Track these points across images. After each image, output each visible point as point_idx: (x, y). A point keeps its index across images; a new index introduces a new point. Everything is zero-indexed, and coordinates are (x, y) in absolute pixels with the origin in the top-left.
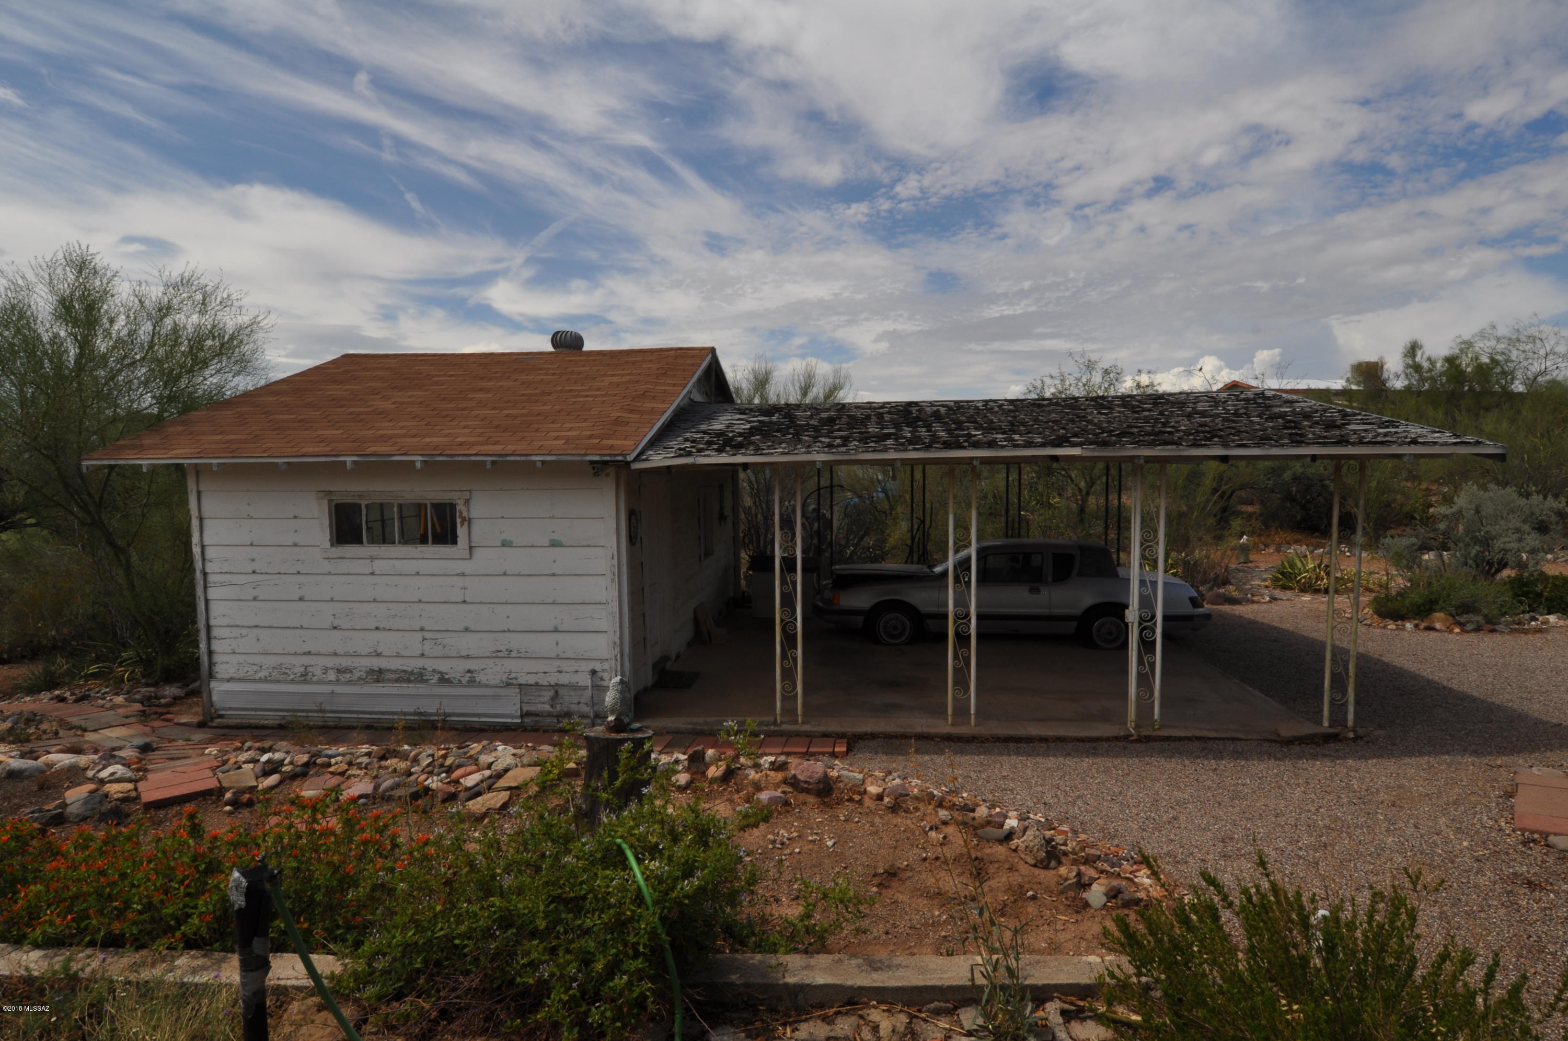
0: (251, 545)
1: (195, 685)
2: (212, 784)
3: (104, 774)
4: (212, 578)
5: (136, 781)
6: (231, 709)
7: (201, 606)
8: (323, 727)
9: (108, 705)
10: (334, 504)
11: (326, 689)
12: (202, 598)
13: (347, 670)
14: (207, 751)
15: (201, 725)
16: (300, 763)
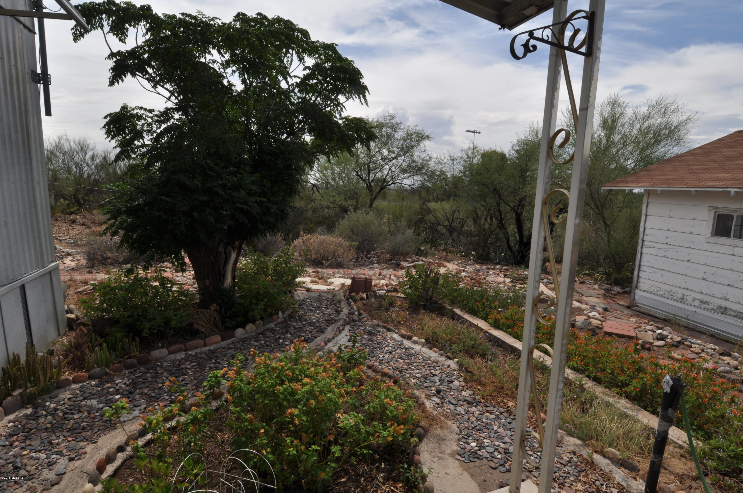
0: (668, 230)
1: (628, 289)
2: (633, 334)
3: (591, 314)
4: (646, 243)
5: (602, 322)
6: (642, 304)
7: (638, 255)
8: (686, 327)
9: (592, 288)
10: (717, 214)
11: (693, 309)
12: (640, 252)
13: (706, 303)
14: (631, 319)
15: (628, 307)
16: (676, 340)
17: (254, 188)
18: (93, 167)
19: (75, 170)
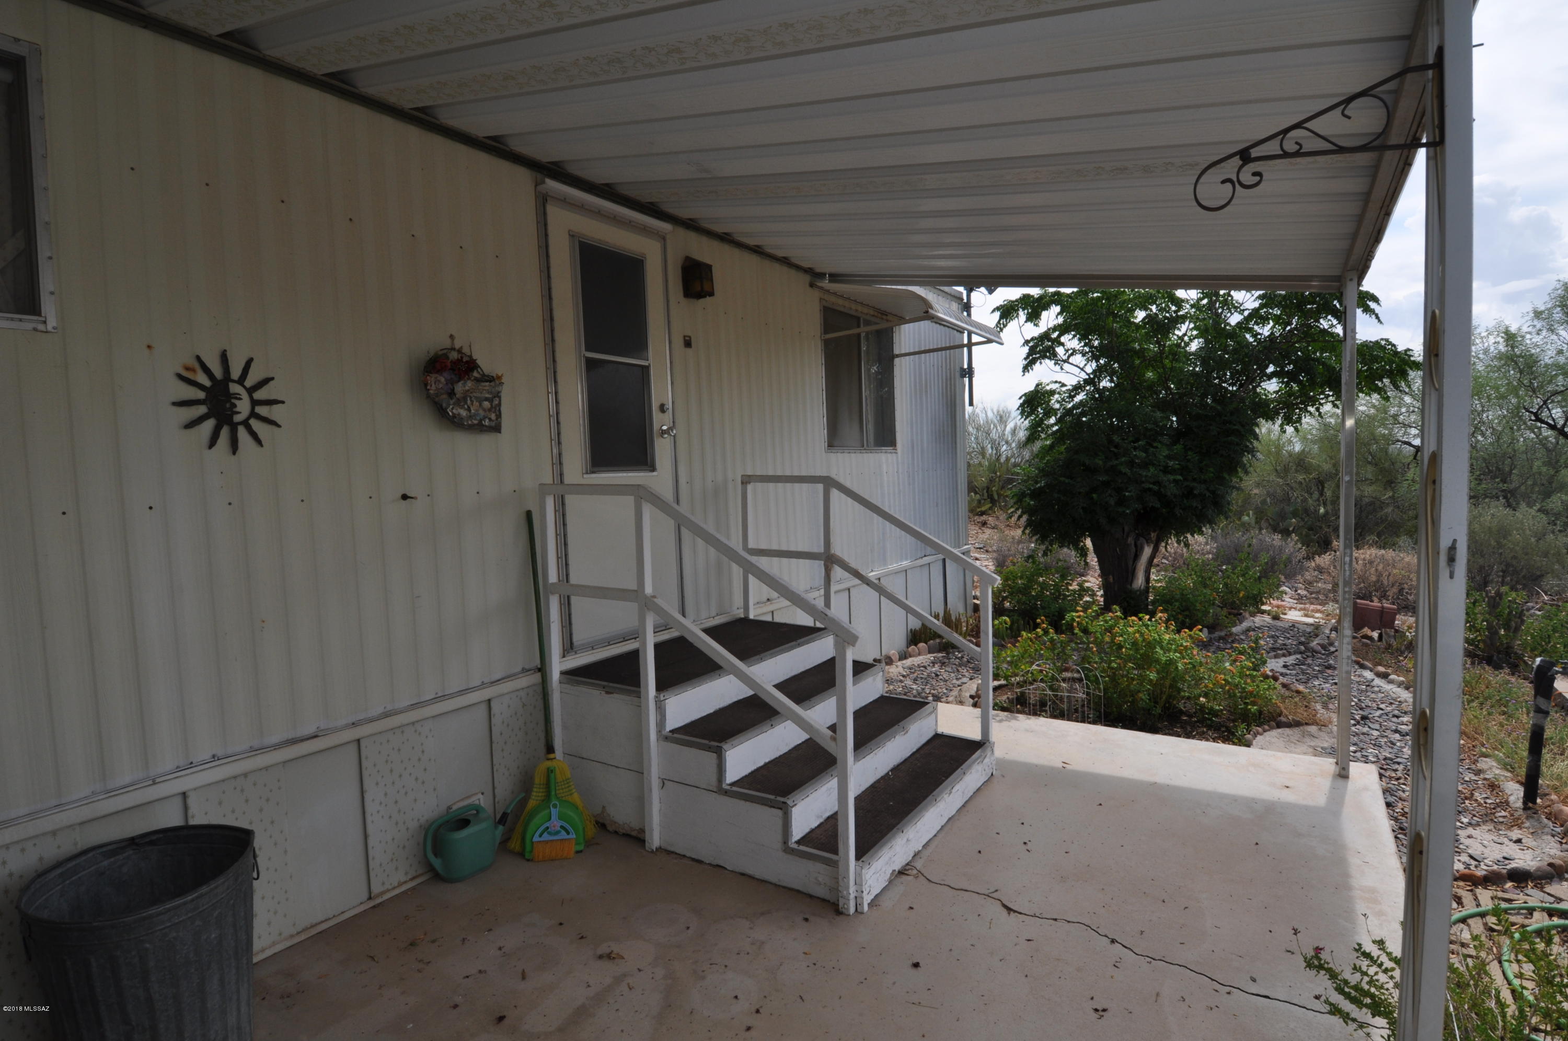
17: (1171, 463)
18: (1014, 445)
19: (990, 451)
